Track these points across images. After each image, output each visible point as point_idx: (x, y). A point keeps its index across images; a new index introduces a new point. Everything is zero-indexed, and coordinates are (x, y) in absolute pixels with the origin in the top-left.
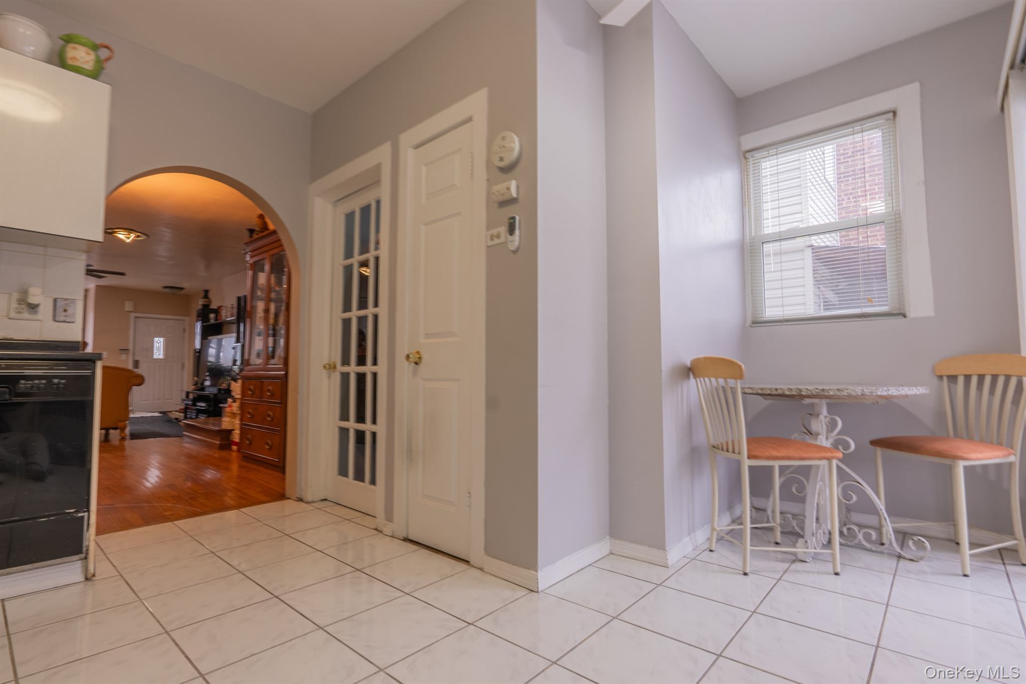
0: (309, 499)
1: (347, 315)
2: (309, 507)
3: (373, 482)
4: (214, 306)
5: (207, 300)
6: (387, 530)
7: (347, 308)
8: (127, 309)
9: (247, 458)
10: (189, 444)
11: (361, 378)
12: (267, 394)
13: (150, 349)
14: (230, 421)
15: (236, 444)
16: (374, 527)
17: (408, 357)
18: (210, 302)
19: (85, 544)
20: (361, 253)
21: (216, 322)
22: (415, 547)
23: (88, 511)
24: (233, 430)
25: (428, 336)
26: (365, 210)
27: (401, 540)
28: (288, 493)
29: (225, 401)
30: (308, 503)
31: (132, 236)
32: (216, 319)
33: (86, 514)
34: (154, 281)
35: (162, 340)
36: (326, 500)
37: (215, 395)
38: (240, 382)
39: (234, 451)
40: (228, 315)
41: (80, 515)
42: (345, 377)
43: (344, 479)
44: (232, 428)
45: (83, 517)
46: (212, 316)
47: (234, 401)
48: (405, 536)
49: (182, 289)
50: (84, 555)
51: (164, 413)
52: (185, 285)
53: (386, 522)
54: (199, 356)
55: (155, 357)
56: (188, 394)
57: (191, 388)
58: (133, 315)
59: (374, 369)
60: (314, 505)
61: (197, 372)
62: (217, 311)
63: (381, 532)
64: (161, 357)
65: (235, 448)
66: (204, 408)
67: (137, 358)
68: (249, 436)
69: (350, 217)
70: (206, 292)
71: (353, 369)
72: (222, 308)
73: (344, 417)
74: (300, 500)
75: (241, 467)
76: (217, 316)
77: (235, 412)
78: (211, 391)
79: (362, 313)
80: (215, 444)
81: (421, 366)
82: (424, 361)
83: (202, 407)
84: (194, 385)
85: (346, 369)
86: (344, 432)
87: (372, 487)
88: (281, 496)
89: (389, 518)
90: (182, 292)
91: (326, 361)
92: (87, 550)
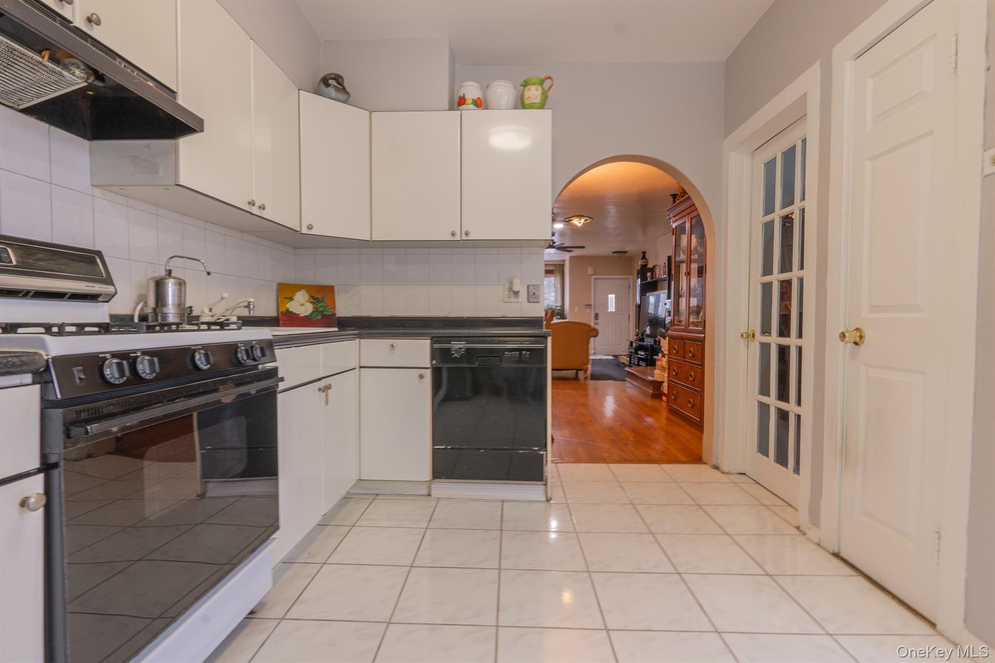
0: (726, 469)
1: (767, 279)
2: (724, 478)
3: (797, 470)
4: (650, 266)
5: (644, 260)
6: (813, 534)
7: (767, 270)
8: (589, 273)
9: (672, 411)
10: (631, 389)
11: (783, 351)
12: (689, 355)
13: (605, 304)
14: (659, 374)
15: (665, 395)
16: (797, 525)
17: (843, 336)
18: (647, 262)
19: (545, 474)
20: (785, 205)
21: (651, 280)
22: (849, 571)
23: (546, 450)
24: (664, 382)
25: (874, 308)
26: (789, 155)
27: (830, 553)
28: (705, 457)
29: (657, 355)
30: (724, 473)
31: (583, 220)
32: (652, 278)
33: (545, 453)
34: (604, 248)
35: (613, 296)
36: (744, 474)
37: (652, 346)
38: (667, 338)
39: (664, 401)
40: (661, 273)
41: (542, 453)
42: (765, 348)
43: (764, 458)
44: (662, 381)
45: (543, 454)
46: (649, 274)
47: (664, 356)
48: (836, 551)
49: (626, 252)
50: (544, 483)
51: (616, 356)
52: (628, 249)
53: (810, 525)
54: (640, 309)
55: (610, 310)
56: (631, 343)
57: (633, 338)
58: (593, 277)
59: (799, 342)
60: (731, 477)
61: (638, 325)
62: (652, 270)
63: (804, 534)
64: (614, 310)
65: (664, 398)
66: (643, 357)
67: (596, 312)
68: (674, 392)
69: (770, 166)
70: (644, 253)
71: (774, 340)
72: (656, 267)
73: (764, 390)
74: (716, 468)
75: (668, 419)
76: (652, 275)
77: (665, 366)
78: (649, 342)
79: (785, 276)
80: (649, 392)
81: (863, 348)
82: (867, 340)
83: (641, 355)
84: (636, 336)
85: (766, 339)
86: (764, 409)
87: (795, 476)
88: (697, 459)
89: (816, 523)
90: (627, 255)
91: (744, 329)
92: (547, 479)
